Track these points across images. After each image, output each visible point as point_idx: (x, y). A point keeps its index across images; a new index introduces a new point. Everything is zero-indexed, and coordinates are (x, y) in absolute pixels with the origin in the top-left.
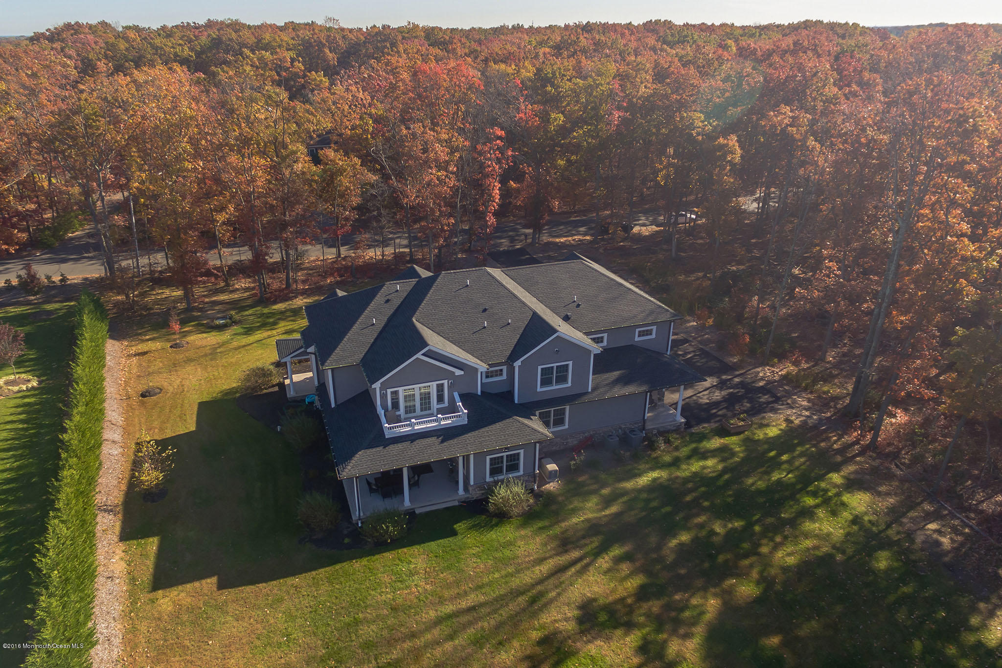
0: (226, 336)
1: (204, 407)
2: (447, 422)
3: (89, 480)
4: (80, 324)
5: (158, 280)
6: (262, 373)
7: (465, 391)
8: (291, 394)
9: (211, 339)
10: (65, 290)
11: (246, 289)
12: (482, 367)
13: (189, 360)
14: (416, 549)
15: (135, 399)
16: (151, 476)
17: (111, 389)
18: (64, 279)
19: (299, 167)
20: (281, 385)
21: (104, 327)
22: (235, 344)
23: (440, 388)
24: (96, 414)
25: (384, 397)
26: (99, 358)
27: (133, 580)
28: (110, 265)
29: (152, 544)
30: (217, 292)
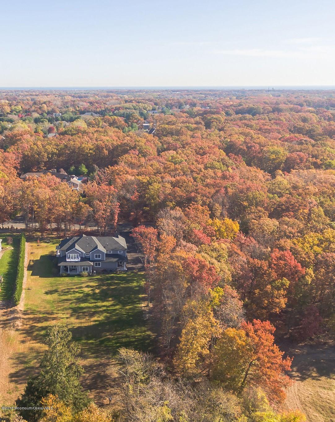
0: (49, 244)
1: (41, 256)
2: (76, 260)
3: (23, 262)
4: (21, 238)
5: (36, 230)
6: (53, 252)
7: (81, 256)
8: (57, 256)
9: (46, 244)
10: (17, 230)
11: (55, 235)
12: (84, 253)
13: (40, 248)
14: (67, 278)
15: (30, 253)
16: (32, 263)
17: (26, 251)
18: (17, 228)
19: (68, 210)
20: (56, 255)
21: (25, 240)
22: (50, 246)
23: (77, 255)
24: (24, 254)
25: (68, 255)
26: (24, 245)
27: (28, 275)
28: (27, 225)
29: (31, 272)
30: (49, 234)
